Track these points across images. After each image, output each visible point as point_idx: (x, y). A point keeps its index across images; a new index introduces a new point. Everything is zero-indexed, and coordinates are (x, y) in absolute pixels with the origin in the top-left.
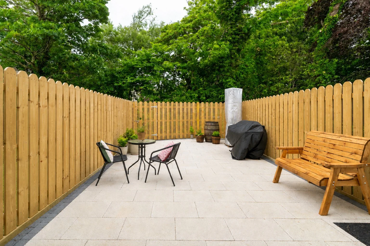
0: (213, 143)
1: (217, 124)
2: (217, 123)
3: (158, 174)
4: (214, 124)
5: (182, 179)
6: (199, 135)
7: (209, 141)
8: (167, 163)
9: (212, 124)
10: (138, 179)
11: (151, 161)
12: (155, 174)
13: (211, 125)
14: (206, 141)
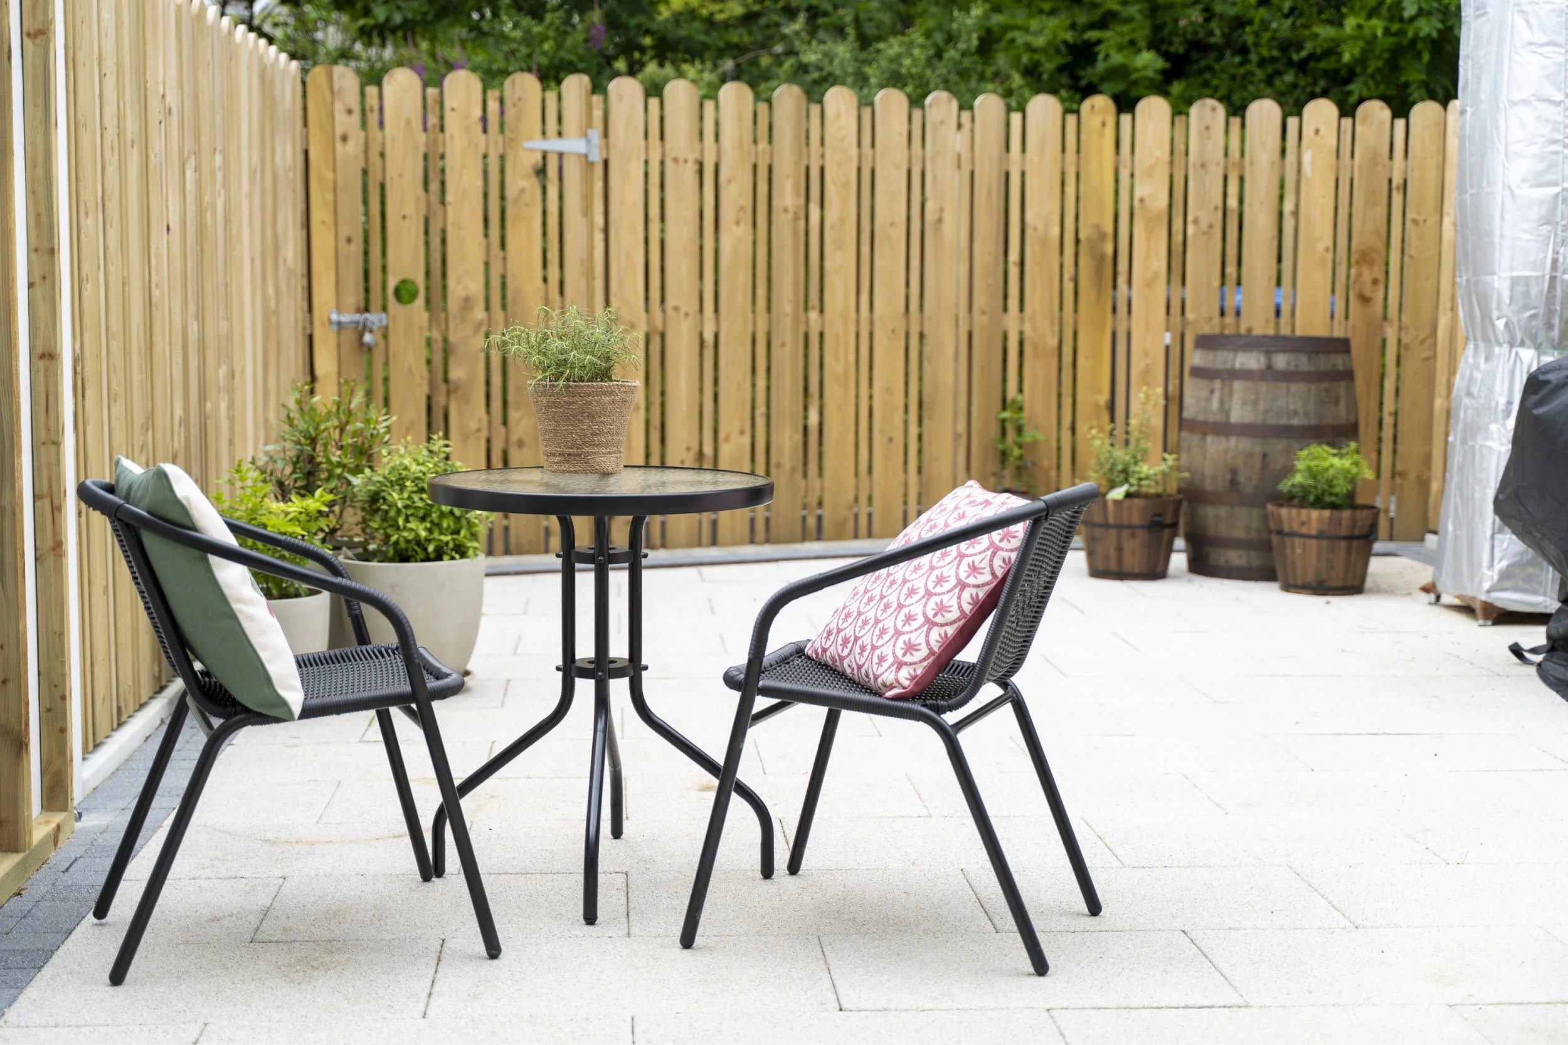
0: (1288, 587)
1: (1338, 361)
2: (1342, 346)
3: (794, 867)
4: (1303, 362)
5: (1094, 907)
6: (1118, 494)
7: (1236, 557)
8: (951, 718)
9: (1281, 361)
10: (590, 917)
11: (761, 703)
12: (767, 870)
13: (1269, 374)
14: (1200, 566)
